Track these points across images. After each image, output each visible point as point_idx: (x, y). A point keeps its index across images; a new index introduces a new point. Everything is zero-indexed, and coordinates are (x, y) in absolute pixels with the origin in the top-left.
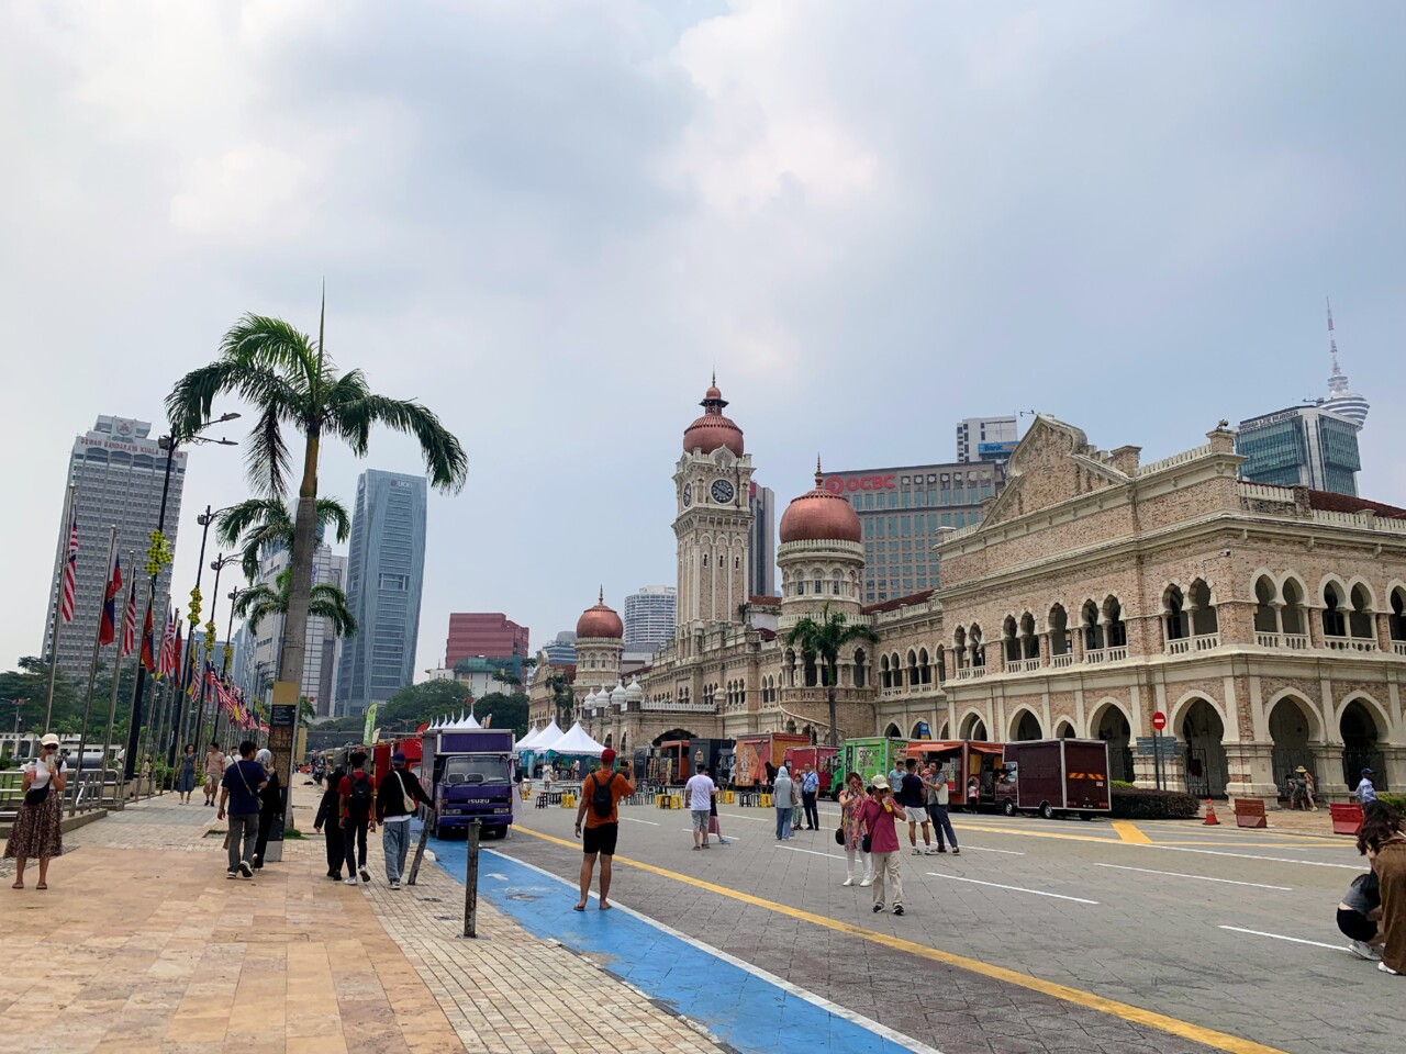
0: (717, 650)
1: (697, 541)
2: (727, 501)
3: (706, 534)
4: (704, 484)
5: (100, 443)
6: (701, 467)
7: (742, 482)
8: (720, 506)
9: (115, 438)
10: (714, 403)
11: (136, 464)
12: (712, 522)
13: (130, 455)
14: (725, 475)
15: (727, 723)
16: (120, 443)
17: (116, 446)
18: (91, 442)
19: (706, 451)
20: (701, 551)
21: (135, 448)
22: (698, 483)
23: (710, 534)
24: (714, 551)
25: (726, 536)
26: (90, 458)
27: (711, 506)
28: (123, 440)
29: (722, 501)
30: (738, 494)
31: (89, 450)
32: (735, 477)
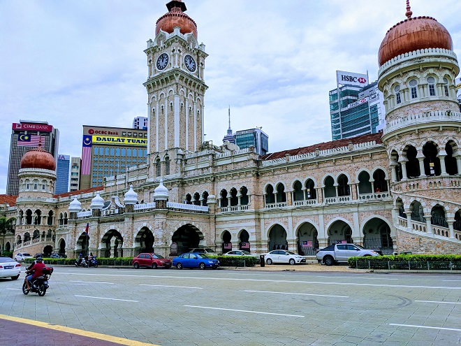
0: (207, 168)
2: (193, 71)
3: (182, 89)
4: (181, 54)
6: (181, 41)
7: (201, 61)
8: (188, 72)
12: (186, 82)
14: (192, 53)
15: (218, 219)
19: (183, 32)
22: (178, 52)
23: (185, 90)
24: (186, 102)
25: (193, 94)
27: (185, 71)
29: (190, 70)
30: (198, 69)
32: (197, 56)
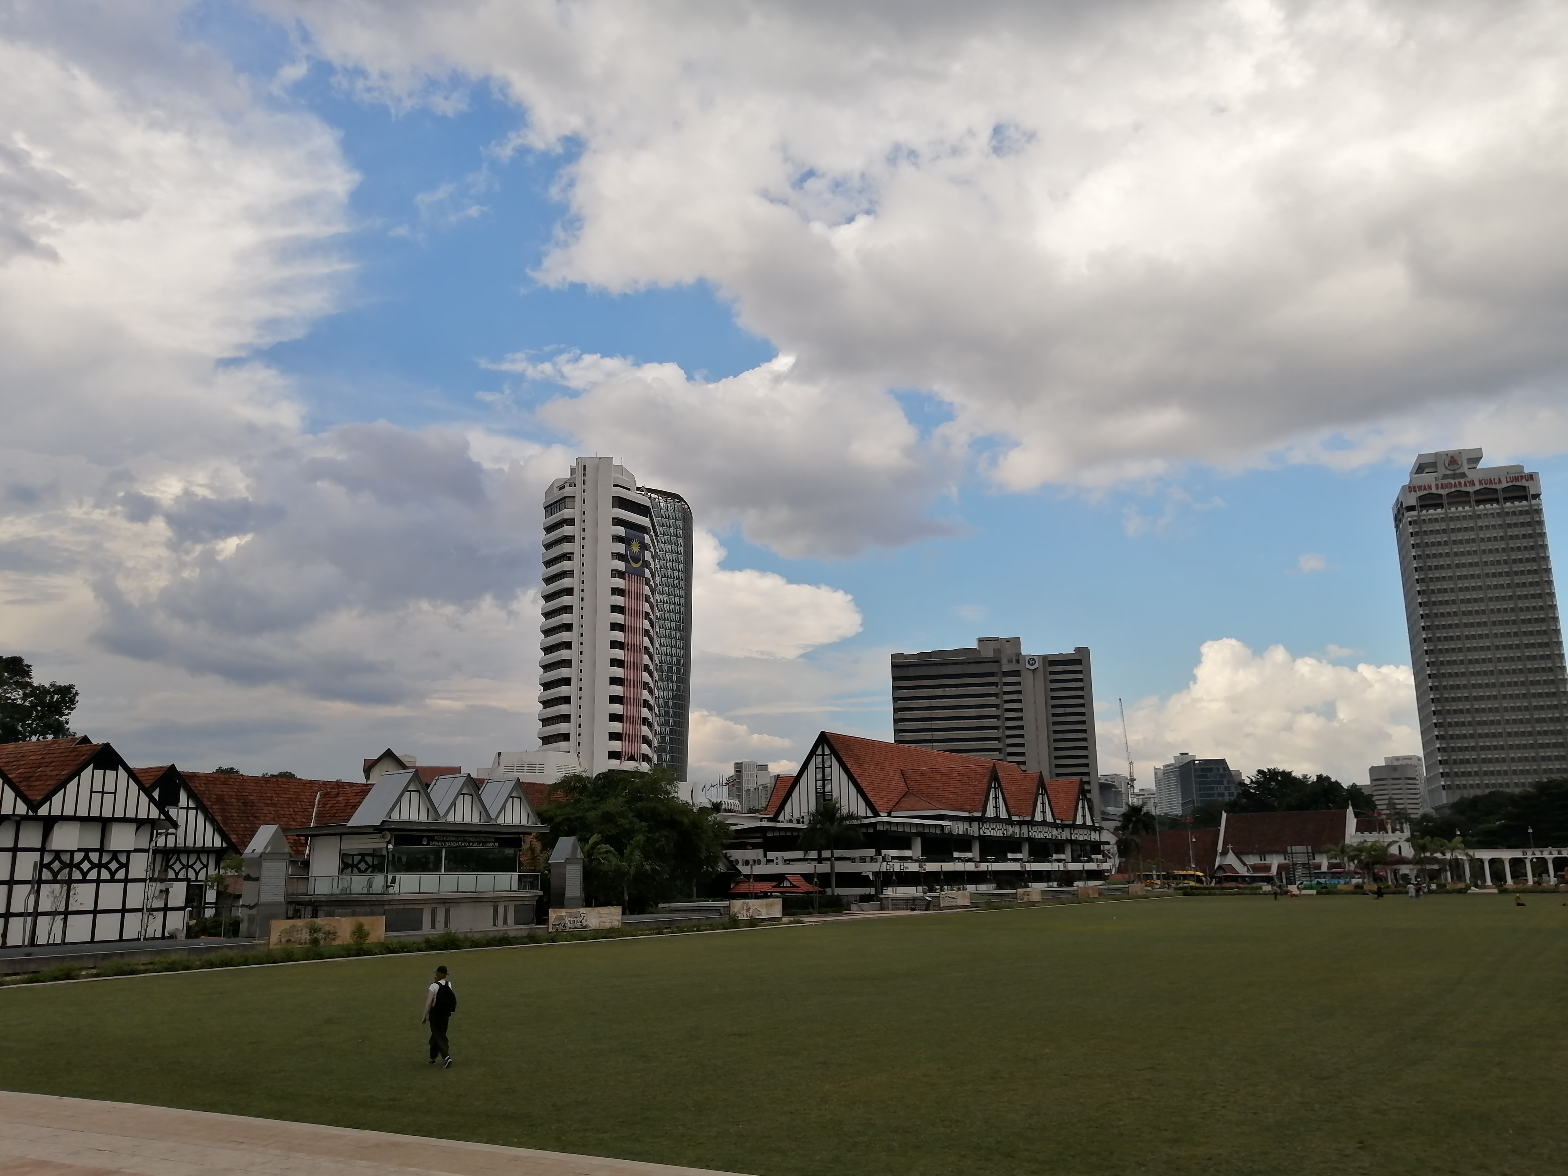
5: (1430, 487)
9: (1445, 477)
11: (1478, 502)
13: (1468, 493)
16: (1453, 482)
17: (1449, 486)
18: (1420, 488)
21: (1472, 483)
26: (1423, 507)
28: (1454, 476)
31: (1421, 498)
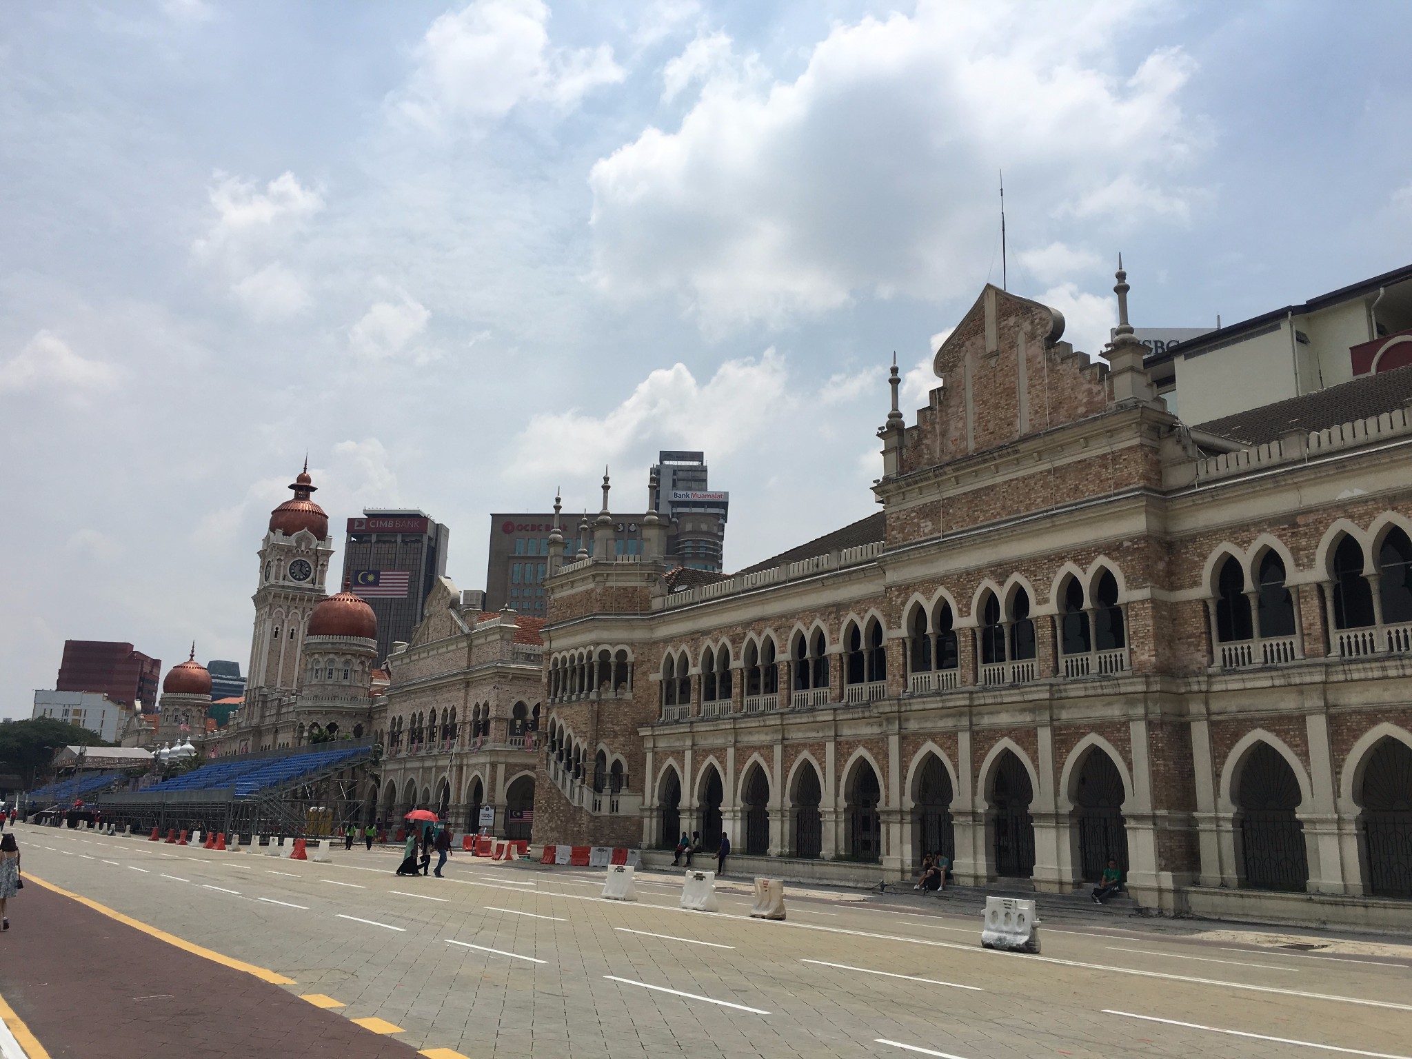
1: (270, 615)
2: (304, 579)
3: (280, 609)
4: (283, 563)
6: (281, 548)
7: (320, 562)
8: (296, 584)
10: (303, 488)
12: (286, 598)
14: (304, 556)
19: (288, 533)
20: (273, 625)
22: (276, 562)
23: (283, 610)
24: (286, 625)
27: (287, 583)
29: (299, 580)
30: (315, 573)
32: (314, 558)
